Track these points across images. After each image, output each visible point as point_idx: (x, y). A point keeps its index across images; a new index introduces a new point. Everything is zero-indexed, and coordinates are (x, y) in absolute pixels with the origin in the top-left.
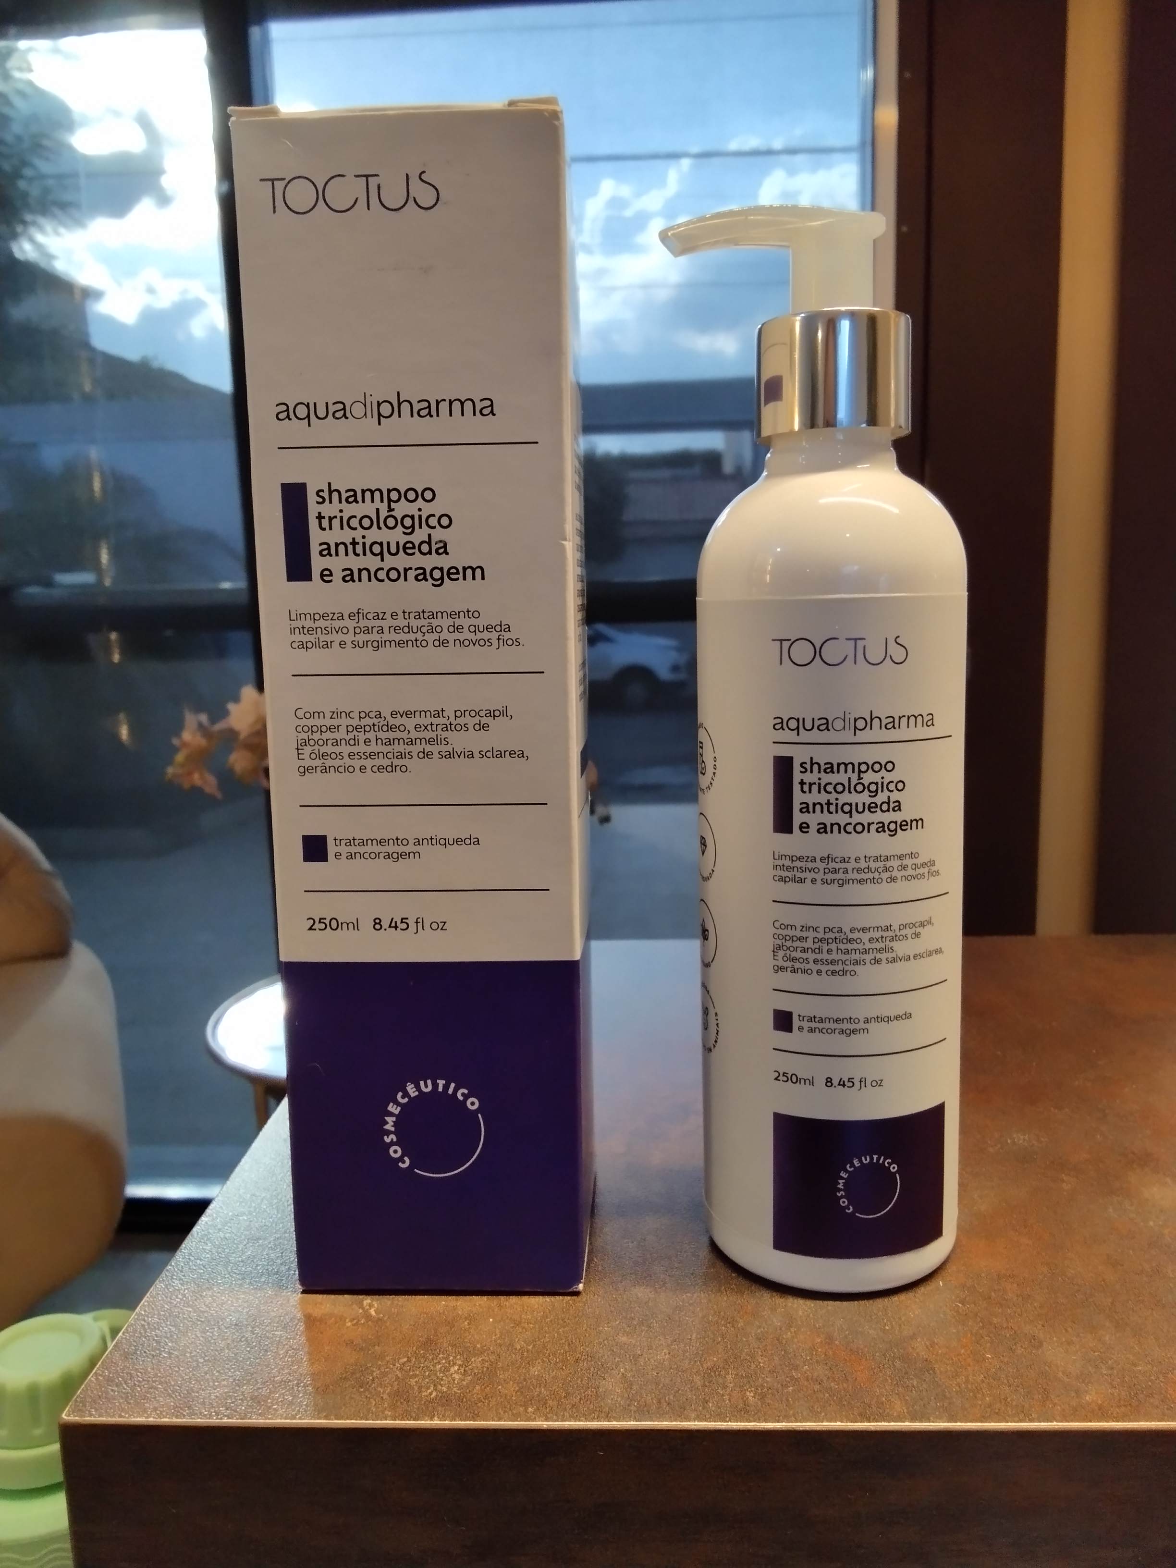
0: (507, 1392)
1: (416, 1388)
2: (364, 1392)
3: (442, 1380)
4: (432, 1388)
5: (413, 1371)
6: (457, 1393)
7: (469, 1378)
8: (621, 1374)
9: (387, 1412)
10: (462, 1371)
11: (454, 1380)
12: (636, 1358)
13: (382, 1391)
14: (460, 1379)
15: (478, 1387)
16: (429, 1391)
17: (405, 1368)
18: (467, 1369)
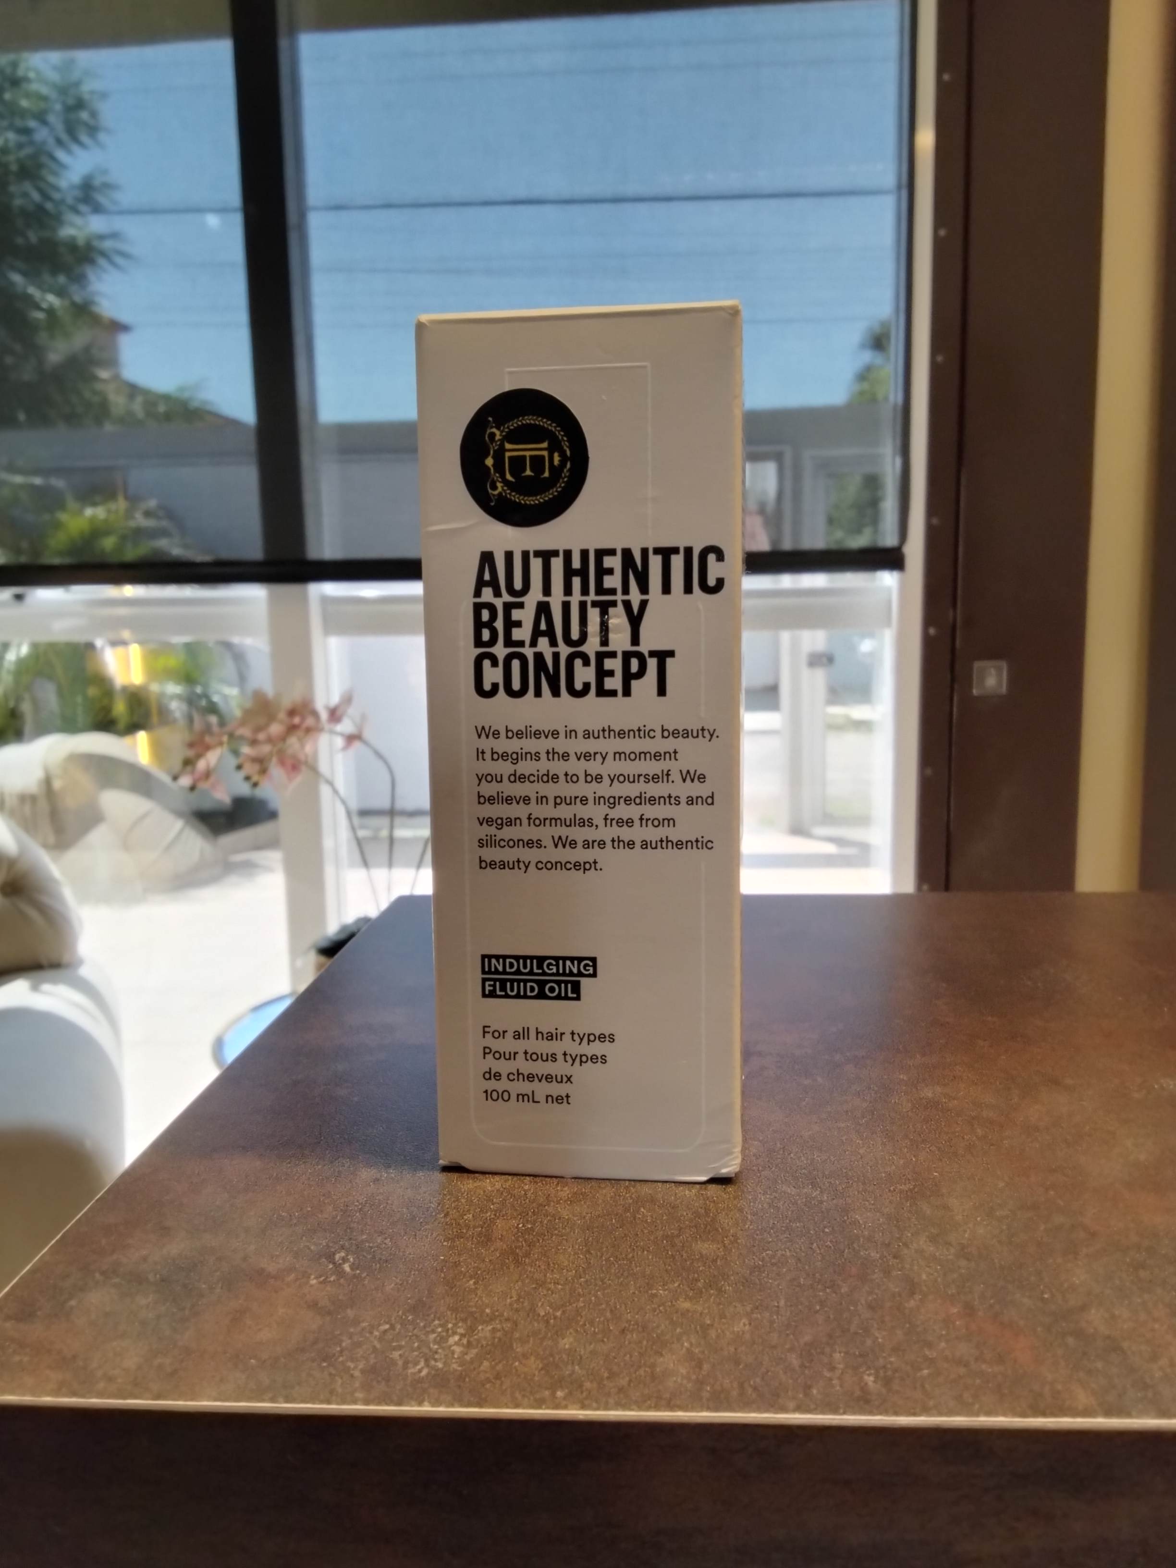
2: (328, 1367)
3: (437, 1353)
4: (422, 1363)
5: (397, 1341)
6: (458, 1370)
9: (357, 1395)
10: (465, 1341)
11: (453, 1353)
13: (352, 1367)
14: (461, 1352)
15: (486, 1364)
16: (419, 1367)
17: (386, 1337)
18: (472, 1339)
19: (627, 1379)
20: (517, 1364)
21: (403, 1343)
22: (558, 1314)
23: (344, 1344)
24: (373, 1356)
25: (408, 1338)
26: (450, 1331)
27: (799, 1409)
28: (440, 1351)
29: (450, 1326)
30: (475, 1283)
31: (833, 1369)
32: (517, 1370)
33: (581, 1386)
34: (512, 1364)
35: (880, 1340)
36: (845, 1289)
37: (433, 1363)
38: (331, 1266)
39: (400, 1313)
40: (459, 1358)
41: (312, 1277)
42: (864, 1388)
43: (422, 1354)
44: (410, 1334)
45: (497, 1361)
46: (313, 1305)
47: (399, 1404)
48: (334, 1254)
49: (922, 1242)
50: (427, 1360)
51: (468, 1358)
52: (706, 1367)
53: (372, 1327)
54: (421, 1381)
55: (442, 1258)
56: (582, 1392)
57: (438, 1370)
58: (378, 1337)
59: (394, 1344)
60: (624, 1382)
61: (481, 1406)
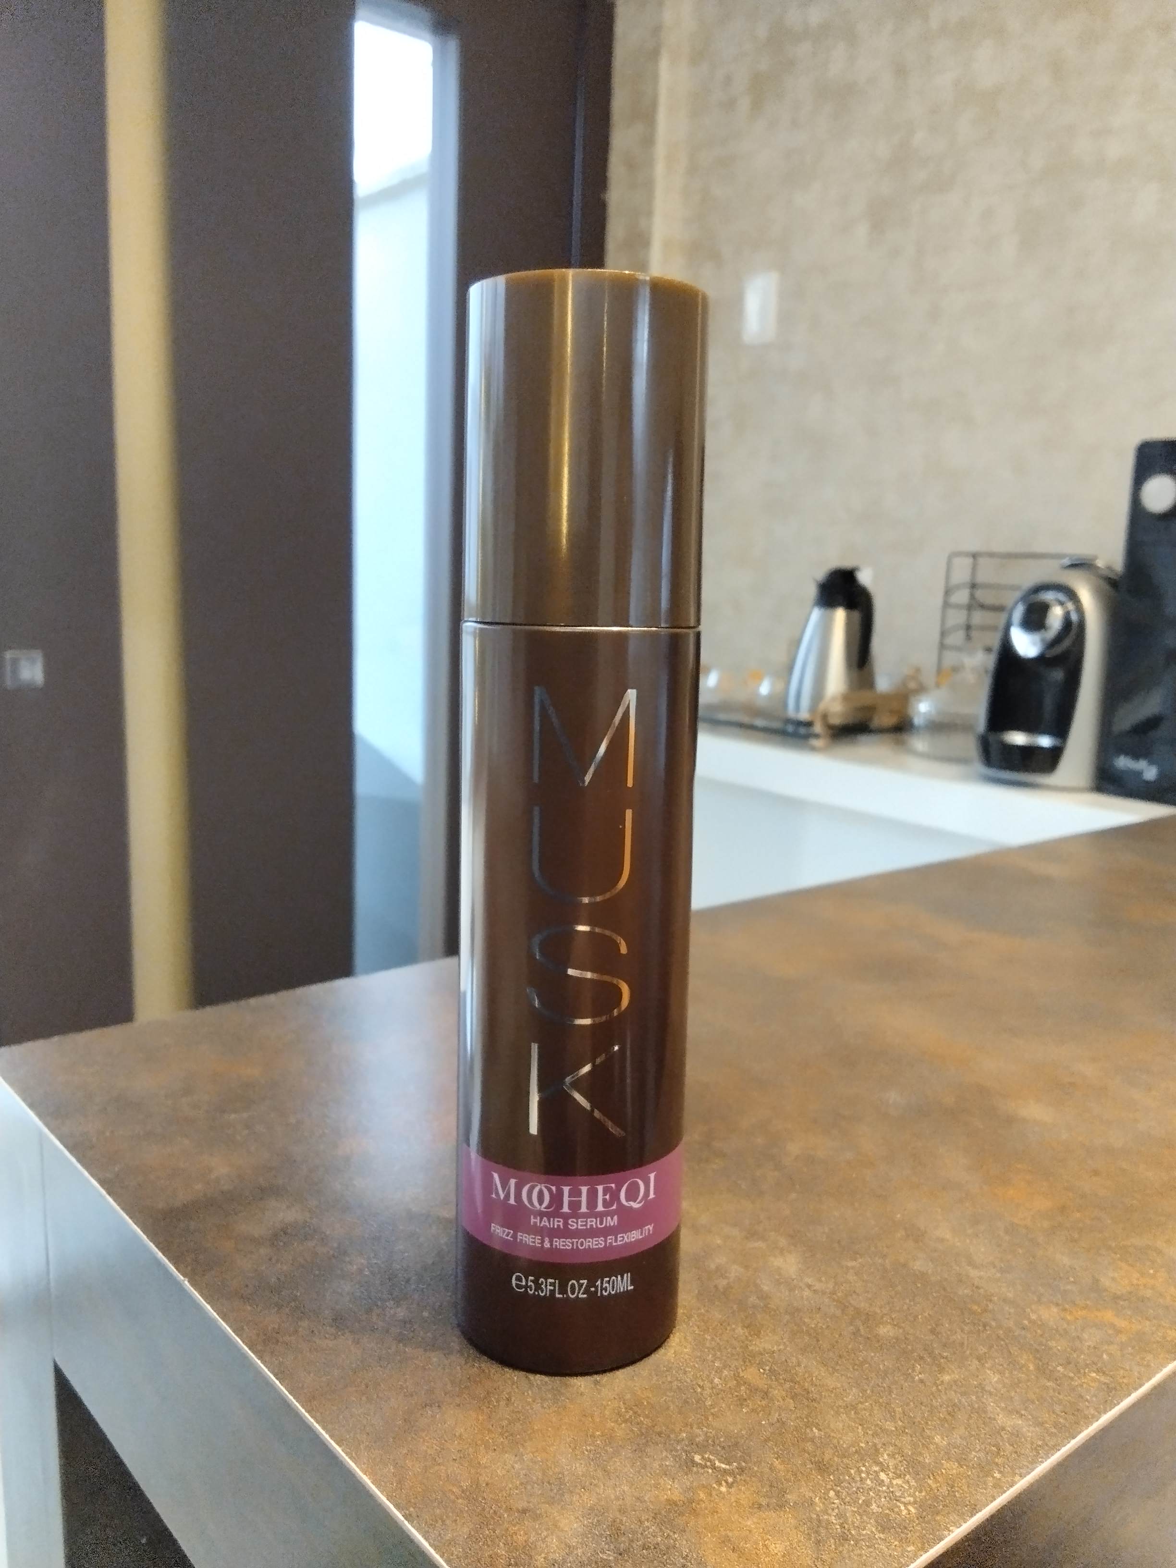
0: (955, 1471)
1: (887, 1511)
2: (857, 1542)
3: (892, 1492)
4: (898, 1504)
5: (859, 1499)
6: (925, 1497)
7: (908, 1477)
8: (998, 1409)
9: (909, 1549)
10: (891, 1475)
11: (902, 1487)
12: (981, 1386)
13: (869, 1533)
14: (903, 1483)
15: (930, 1482)
16: (903, 1508)
17: (847, 1500)
18: (893, 1471)
19: (1007, 1444)
20: (944, 1471)
21: (864, 1498)
22: (901, 1424)
23: (834, 1521)
24: (865, 1518)
25: (859, 1492)
26: (871, 1472)
27: (1100, 1412)
28: (891, 1490)
29: (864, 1469)
30: (820, 1430)
31: (1072, 1379)
32: (952, 1475)
33: (997, 1464)
34: (942, 1473)
35: (1059, 1348)
36: (993, 1324)
37: (903, 1500)
38: (710, 1471)
39: (819, 1477)
40: (910, 1487)
41: (714, 1485)
42: (1099, 1381)
43: (888, 1499)
44: (854, 1489)
45: (931, 1475)
46: (760, 1507)
47: (941, 1539)
48: (693, 1461)
49: (974, 1273)
50: (896, 1500)
51: (913, 1483)
52: (1023, 1412)
53: (825, 1498)
54: (920, 1517)
55: (763, 1422)
56: (1004, 1467)
57: (915, 1502)
58: (842, 1503)
59: (860, 1502)
60: (1009, 1447)
61: (980, 1511)
